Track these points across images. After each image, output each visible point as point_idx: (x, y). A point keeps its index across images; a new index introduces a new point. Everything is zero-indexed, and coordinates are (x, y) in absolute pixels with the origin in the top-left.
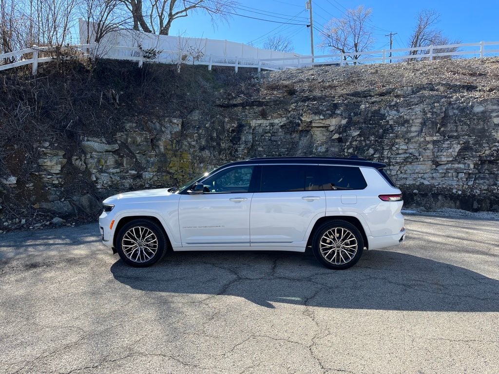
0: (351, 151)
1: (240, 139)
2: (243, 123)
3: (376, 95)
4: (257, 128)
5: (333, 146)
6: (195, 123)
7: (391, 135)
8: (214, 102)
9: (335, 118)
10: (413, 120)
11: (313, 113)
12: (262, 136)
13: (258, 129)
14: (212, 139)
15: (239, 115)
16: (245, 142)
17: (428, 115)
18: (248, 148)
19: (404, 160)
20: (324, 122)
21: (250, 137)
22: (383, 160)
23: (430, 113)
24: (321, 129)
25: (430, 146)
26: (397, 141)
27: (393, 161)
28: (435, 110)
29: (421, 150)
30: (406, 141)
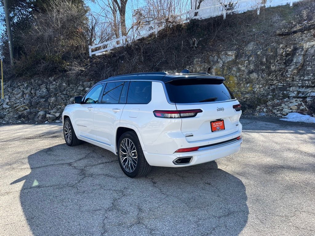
1: (292, 60)
2: (298, 46)
6: (248, 52)
8: (275, 32)
12: (313, 56)
13: (310, 50)
14: (262, 63)
15: (296, 40)
16: (296, 63)
18: (297, 68)
21: (301, 58)
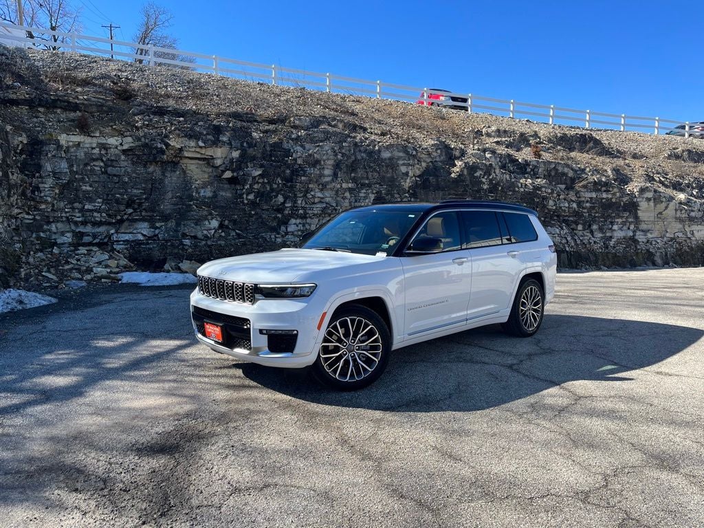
0: (251, 197)
1: (39, 167)
2: (41, 137)
3: (264, 121)
4: (72, 150)
5: (223, 189)
7: (303, 178)
9: (221, 147)
10: (324, 161)
11: (186, 136)
12: (86, 165)
13: (75, 152)
17: (339, 157)
19: (322, 211)
20: (203, 151)
21: (63, 165)
22: (298, 210)
23: (340, 154)
24: (197, 161)
25: (347, 194)
26: (310, 186)
27: (310, 212)
28: (343, 151)
29: (338, 199)
30: (320, 187)
